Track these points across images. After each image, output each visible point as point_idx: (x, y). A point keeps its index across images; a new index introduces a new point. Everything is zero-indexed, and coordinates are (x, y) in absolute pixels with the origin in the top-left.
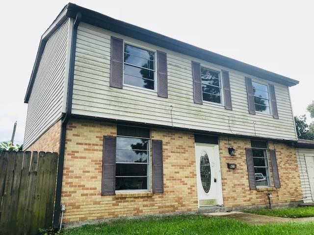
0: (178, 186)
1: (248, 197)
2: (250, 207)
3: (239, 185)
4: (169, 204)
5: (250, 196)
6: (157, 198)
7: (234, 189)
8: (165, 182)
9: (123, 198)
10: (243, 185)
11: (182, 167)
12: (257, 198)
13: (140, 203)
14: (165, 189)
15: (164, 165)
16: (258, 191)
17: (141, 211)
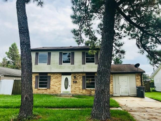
0: (55, 87)
1: (81, 92)
2: (82, 95)
3: (77, 88)
4: (51, 92)
5: (82, 91)
6: (48, 90)
7: (75, 89)
8: (50, 86)
9: (40, 89)
10: (80, 88)
11: (56, 82)
12: (85, 92)
13: (44, 91)
14: (50, 88)
15: (51, 82)
16: (86, 90)
17: (44, 93)
